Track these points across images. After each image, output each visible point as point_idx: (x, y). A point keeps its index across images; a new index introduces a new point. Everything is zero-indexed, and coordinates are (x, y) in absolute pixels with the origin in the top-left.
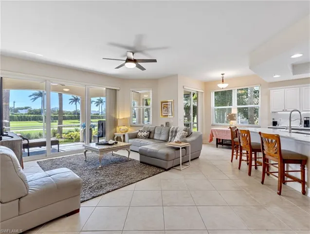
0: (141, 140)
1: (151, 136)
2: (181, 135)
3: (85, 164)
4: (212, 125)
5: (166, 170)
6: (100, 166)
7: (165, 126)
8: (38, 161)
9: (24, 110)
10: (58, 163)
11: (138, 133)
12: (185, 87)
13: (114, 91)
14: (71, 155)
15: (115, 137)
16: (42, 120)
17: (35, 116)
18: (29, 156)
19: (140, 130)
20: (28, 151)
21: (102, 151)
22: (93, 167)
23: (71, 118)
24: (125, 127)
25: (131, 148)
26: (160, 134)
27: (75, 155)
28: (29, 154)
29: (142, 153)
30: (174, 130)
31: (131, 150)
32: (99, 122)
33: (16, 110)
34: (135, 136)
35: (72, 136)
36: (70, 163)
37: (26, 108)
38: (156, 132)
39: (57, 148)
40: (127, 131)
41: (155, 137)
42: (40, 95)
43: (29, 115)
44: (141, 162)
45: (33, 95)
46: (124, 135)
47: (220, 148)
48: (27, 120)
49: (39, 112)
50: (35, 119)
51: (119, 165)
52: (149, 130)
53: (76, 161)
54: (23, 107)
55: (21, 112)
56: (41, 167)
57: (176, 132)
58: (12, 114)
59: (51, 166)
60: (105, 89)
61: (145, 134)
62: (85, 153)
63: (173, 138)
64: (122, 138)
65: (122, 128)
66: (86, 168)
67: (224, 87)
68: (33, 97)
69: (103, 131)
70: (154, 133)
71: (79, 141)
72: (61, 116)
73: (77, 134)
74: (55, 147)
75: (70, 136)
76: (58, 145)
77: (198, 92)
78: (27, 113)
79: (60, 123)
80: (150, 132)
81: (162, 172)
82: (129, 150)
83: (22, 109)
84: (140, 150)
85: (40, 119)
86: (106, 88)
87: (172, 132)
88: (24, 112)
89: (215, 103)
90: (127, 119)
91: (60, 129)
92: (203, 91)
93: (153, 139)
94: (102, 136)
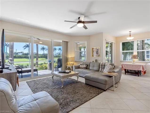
0: (83, 70)
1: (88, 68)
2: (109, 68)
3: (53, 84)
4: (121, 61)
5: (105, 91)
6: (62, 86)
7: (95, 62)
8: (27, 81)
9: (21, 53)
10: (38, 83)
11: (80, 65)
12: (107, 40)
13: (66, 42)
14: (44, 78)
15: (67, 68)
16: (29, 58)
17: (25, 56)
18: (22, 78)
19: (81, 64)
20: (22, 74)
21: (63, 77)
22: (58, 87)
23: (42, 57)
24: (72, 62)
25: (79, 75)
26: (94, 66)
27: (46, 77)
28: (22, 77)
29: (87, 79)
30: (103, 64)
31: (79, 76)
32: (58, 59)
33: (17, 54)
34: (78, 67)
35: (43, 66)
36: (45, 83)
37: (21, 52)
38: (91, 65)
39: (37, 73)
40: (73, 65)
41: (90, 68)
42: (28, 46)
43: (23, 56)
44: (86, 84)
45: (24, 47)
46: (72, 67)
47: (127, 75)
48: (22, 58)
49: (27, 54)
50: (25, 57)
51: (73, 85)
52: (86, 64)
53: (47, 82)
54: (20, 52)
55: (19, 54)
56: (28, 85)
57: (104, 65)
58: (15, 55)
59: (34, 85)
60: (61, 41)
61: (85, 66)
62: (53, 77)
63: (103, 69)
64: (71, 68)
65: (71, 62)
66: (54, 87)
67: (131, 39)
68: (25, 48)
69: (60, 64)
70: (90, 66)
71: (47, 69)
72: (37, 56)
73: (46, 65)
74: (36, 72)
75: (42, 66)
76: (37, 71)
77: (112, 42)
78: (22, 54)
79: (37, 60)
80: (87, 65)
81: (103, 92)
82: (78, 76)
83: (20, 53)
84: (85, 76)
85: (28, 58)
86: (63, 41)
87: (102, 65)
88: (20, 54)
89: (122, 49)
90: (73, 58)
91: (37, 63)
92: (115, 42)
93: (89, 69)
94: (60, 67)
